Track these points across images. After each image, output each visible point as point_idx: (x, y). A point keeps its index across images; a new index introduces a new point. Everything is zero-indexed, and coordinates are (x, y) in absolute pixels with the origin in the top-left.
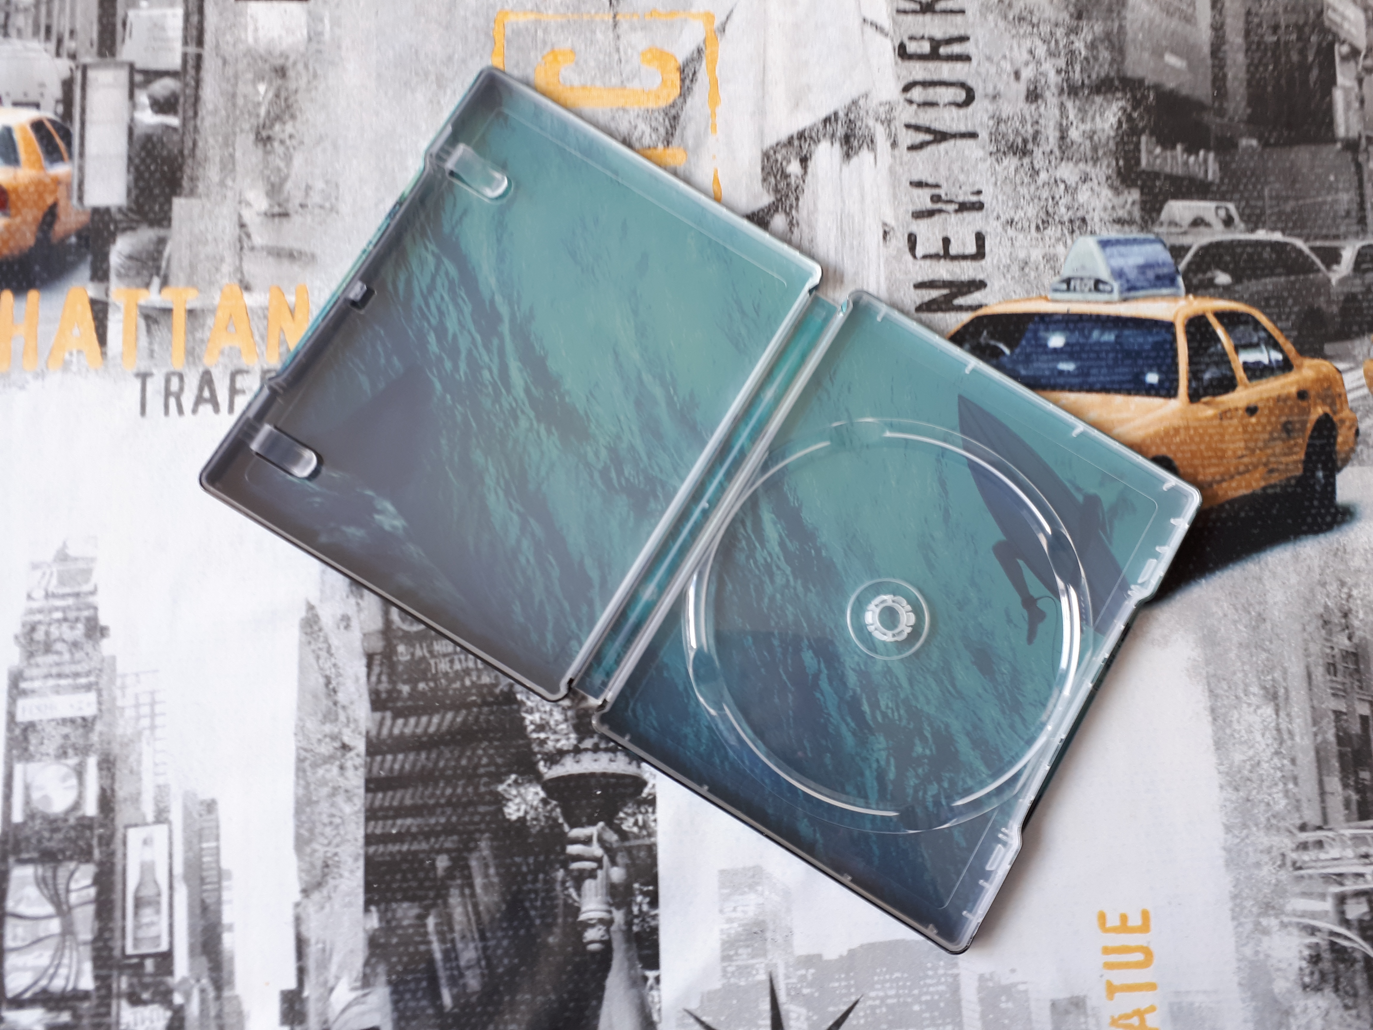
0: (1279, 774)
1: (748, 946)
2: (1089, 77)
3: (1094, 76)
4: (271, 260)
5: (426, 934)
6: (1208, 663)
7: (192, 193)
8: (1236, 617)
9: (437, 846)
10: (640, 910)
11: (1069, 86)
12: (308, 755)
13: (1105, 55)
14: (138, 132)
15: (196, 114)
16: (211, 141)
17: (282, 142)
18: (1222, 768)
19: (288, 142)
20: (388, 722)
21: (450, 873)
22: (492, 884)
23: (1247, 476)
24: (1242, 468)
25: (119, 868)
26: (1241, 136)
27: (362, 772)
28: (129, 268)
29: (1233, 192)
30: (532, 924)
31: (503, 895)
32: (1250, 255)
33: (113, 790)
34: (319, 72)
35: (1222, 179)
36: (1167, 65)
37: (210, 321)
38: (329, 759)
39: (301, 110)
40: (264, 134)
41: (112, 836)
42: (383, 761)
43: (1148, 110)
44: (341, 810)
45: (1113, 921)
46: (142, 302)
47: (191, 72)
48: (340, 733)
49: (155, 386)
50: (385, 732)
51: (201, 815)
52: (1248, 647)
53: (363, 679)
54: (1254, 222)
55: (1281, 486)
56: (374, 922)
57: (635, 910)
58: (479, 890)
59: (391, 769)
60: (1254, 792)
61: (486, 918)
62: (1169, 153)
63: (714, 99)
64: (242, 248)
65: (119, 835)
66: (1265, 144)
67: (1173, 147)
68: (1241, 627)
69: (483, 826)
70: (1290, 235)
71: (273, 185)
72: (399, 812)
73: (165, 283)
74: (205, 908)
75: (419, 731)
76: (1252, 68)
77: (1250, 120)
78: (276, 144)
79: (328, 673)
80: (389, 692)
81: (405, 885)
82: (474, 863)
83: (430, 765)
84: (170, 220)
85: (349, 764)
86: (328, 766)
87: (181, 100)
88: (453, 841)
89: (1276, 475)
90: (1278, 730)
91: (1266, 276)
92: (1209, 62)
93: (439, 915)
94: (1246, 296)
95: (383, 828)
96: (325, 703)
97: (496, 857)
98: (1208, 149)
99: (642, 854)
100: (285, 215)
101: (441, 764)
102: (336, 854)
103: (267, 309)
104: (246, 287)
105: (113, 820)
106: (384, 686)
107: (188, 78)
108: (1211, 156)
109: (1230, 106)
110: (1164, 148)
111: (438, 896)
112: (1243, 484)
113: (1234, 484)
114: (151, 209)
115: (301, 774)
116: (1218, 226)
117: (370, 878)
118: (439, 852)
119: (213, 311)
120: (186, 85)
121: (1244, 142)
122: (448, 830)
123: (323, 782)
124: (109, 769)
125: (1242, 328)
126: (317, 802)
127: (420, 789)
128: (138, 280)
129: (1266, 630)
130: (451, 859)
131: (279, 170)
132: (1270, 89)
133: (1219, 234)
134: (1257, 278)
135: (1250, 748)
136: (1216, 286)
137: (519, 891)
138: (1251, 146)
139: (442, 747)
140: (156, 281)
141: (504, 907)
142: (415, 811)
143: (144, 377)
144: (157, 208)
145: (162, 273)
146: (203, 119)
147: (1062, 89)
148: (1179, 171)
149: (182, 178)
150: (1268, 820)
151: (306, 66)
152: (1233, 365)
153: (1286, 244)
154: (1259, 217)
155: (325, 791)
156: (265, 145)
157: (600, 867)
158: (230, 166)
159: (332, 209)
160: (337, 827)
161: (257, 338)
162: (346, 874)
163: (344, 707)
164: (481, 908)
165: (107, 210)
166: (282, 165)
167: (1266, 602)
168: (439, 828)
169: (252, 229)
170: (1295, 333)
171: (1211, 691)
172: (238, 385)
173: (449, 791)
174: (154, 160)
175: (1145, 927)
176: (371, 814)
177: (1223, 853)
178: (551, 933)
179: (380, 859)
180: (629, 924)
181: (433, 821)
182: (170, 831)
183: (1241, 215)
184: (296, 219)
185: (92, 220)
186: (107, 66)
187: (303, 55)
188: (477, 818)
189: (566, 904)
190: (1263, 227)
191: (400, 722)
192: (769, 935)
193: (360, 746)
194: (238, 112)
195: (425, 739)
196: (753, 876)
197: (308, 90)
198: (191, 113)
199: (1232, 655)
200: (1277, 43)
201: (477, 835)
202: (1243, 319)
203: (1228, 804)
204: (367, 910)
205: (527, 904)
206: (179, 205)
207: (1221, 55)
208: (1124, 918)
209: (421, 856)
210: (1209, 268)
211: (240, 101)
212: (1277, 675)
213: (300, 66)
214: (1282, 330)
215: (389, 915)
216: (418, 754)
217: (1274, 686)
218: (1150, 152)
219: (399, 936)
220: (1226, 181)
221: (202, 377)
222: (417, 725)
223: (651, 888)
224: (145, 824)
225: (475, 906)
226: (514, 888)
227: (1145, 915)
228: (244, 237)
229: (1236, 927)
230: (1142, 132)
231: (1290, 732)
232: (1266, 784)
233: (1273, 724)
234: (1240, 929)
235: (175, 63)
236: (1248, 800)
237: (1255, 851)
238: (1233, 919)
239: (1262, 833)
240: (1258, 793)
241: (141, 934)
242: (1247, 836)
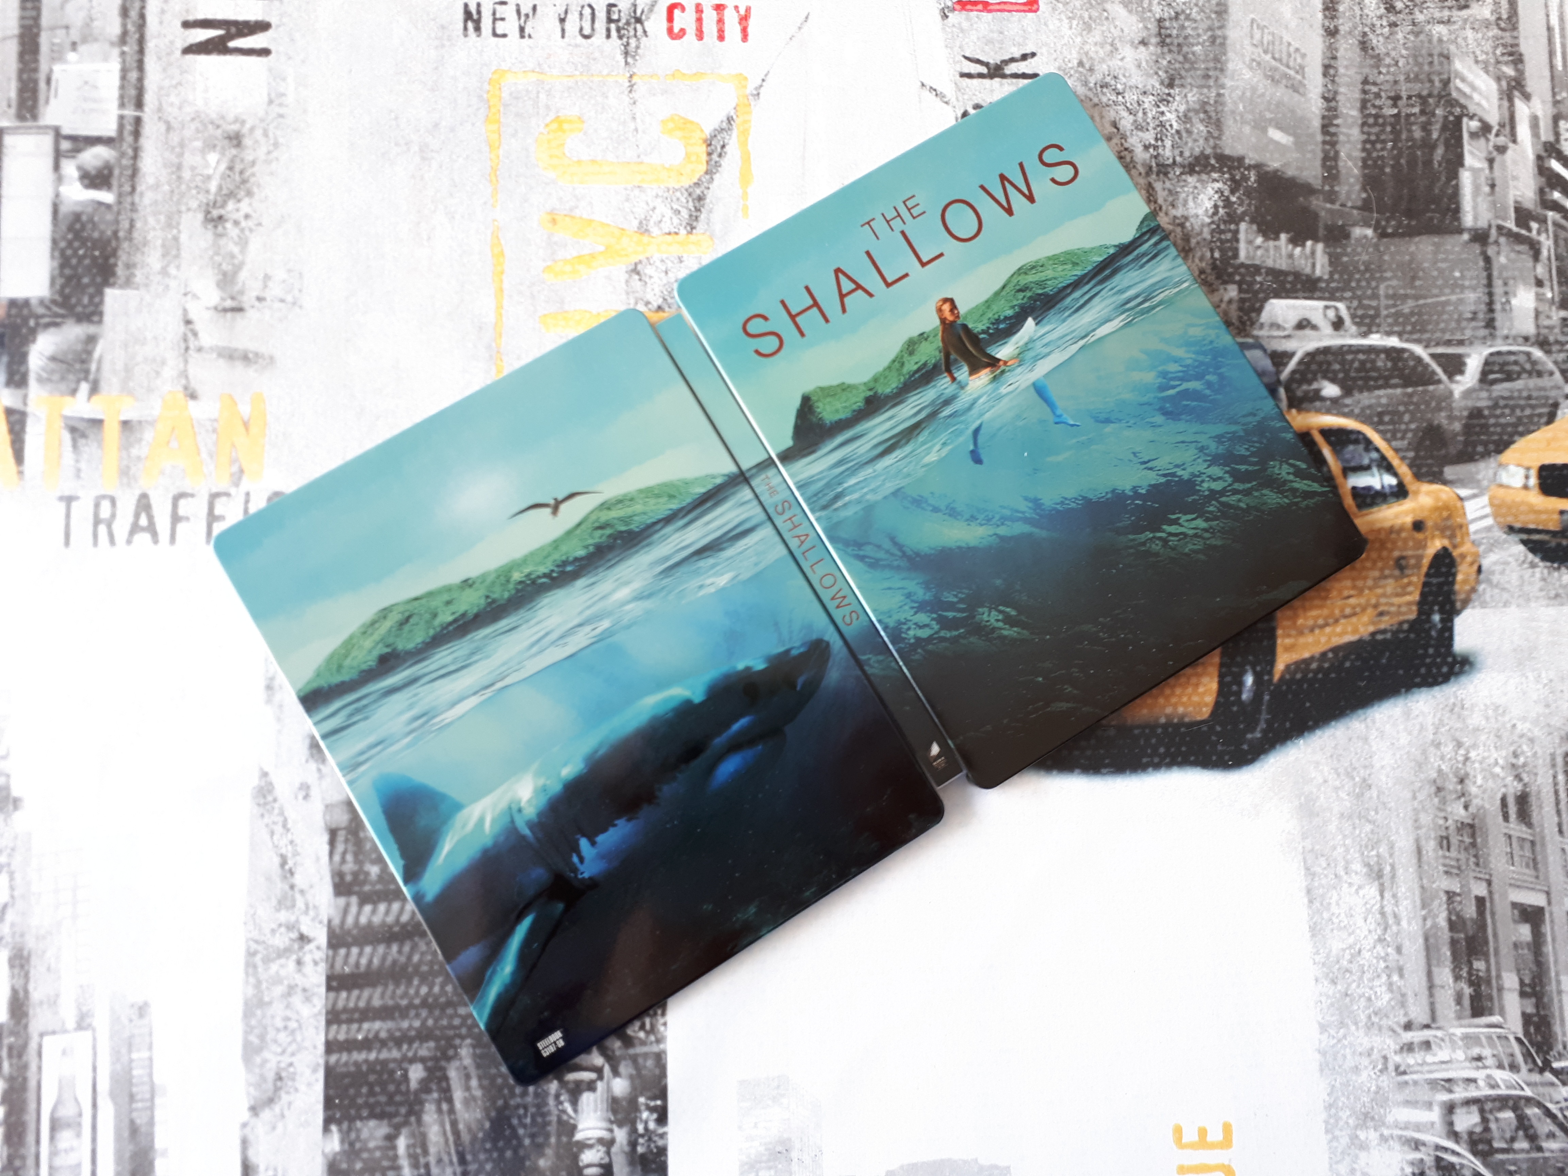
0: (1382, 965)
1: (770, 1168)
2: (1181, 154)
3: (1187, 154)
4: (221, 362)
5: (396, 1157)
6: (1304, 837)
7: (128, 283)
8: (1337, 783)
9: (410, 1054)
10: (646, 1129)
11: (1158, 165)
12: (260, 948)
13: (1199, 128)
14: (64, 209)
15: (134, 189)
16: (151, 220)
17: (236, 223)
18: (1317, 958)
19: (243, 224)
20: (354, 909)
21: (425, 1087)
22: (474, 1098)
23: (1354, 620)
24: (1348, 611)
25: (32, 1084)
26: (1354, 225)
27: (322, 968)
28: (52, 372)
29: (1343, 290)
30: (520, 1144)
31: (486, 1110)
32: (1363, 363)
33: (26, 992)
34: (281, 140)
35: (1331, 274)
36: (1272, 141)
37: (148, 435)
38: (284, 953)
39: (259, 186)
40: (215, 213)
41: (25, 1046)
42: (347, 955)
43: (1248, 193)
44: (298, 1013)
45: (1190, 1135)
46: (68, 412)
47: (129, 139)
48: (297, 921)
49: (82, 512)
50: (350, 920)
51: (131, 1021)
52: (1350, 817)
53: (325, 858)
54: (1367, 324)
55: (1391, 631)
56: (334, 1143)
57: (640, 1128)
58: (458, 1105)
59: (357, 964)
60: (1354, 985)
61: (466, 1138)
62: (1271, 243)
63: (746, 177)
64: (187, 349)
65: (33, 1045)
66: (1382, 234)
67: (1277, 238)
68: (1343, 795)
69: (464, 1031)
70: (1407, 341)
71: (225, 274)
72: (367, 1014)
73: (95, 389)
74: (134, 1130)
75: (390, 919)
76: (1369, 145)
77: (1366, 207)
78: (229, 225)
79: (283, 851)
80: (355, 874)
81: (372, 1100)
82: (453, 1074)
83: (403, 959)
84: (101, 314)
85: (307, 959)
86: (283, 961)
87: (116, 172)
88: (429, 1049)
89: (1385, 618)
90: (1383, 914)
91: (1379, 388)
92: (1319, 138)
93: (413, 1135)
94: (1357, 411)
95: (348, 1032)
96: (280, 886)
97: (478, 1066)
98: (1316, 239)
99: (650, 1063)
100: (239, 310)
101: (416, 958)
102: (291, 1065)
103: (216, 420)
104: (193, 396)
105: (26, 1027)
106: (350, 866)
107: (125, 146)
108: (1320, 247)
109: (1342, 189)
110: (1267, 237)
111: (410, 1112)
112: (1349, 629)
113: (1339, 629)
114: (79, 301)
115: (251, 970)
116: (1327, 329)
117: (331, 1092)
118: (412, 1061)
119: (152, 423)
120: (123, 155)
121: (1357, 232)
122: (423, 1035)
123: (277, 980)
124: (22, 967)
125: (1351, 447)
126: (270, 1003)
127: (391, 987)
128: (63, 386)
129: (1371, 798)
130: (427, 1069)
131: (233, 256)
132: (1388, 170)
133: (1327, 338)
134: (1370, 389)
135: (1350, 935)
136: (1323, 399)
137: (506, 1105)
138: (1366, 237)
139: (416, 939)
140: (84, 387)
141: (487, 1125)
142: (385, 1013)
143: (69, 500)
144: (86, 300)
145: (91, 377)
146: (142, 194)
147: (1151, 168)
148: (1283, 264)
149: (116, 265)
150: (1369, 1017)
151: (266, 134)
152: (1341, 491)
153: (1403, 350)
154: (1373, 317)
155: (279, 990)
156: (216, 227)
157: (601, 1077)
158: (174, 252)
159: (294, 304)
160: (293, 1032)
161: (204, 455)
162: (302, 1088)
163: (302, 892)
164: (461, 1126)
165: (26, 303)
166: (236, 250)
167: (1372, 767)
168: (413, 1033)
169: (198, 326)
170: (1411, 454)
171: (1307, 869)
172: (181, 512)
173: (424, 990)
174: (83, 244)
175: (1227, 1142)
176: (333, 1017)
177: (1318, 1056)
178: (542, 1155)
179: (344, 1070)
180: (633, 1144)
181: (405, 1024)
182: (95, 1039)
183: (1353, 316)
184: (251, 314)
185: (9, 315)
186: (27, 130)
187: (262, 120)
188: (457, 1022)
189: (560, 1121)
190: (1377, 332)
191: (368, 908)
192: (794, 1155)
193: (321, 937)
194: (183, 187)
195: (396, 929)
196: (778, 1087)
197: (268, 162)
198: (127, 188)
199: (1332, 827)
200: (1397, 116)
201: (457, 1041)
202: (1353, 437)
203: (1323, 999)
204: (326, 1129)
205: (515, 1121)
206: (112, 297)
207: (1332, 130)
208: (1203, 1132)
209: (392, 1065)
210: (1315, 379)
211: (186, 174)
212: (1383, 849)
213: (258, 133)
214: (1396, 450)
215: (353, 1135)
216: (389, 946)
217: (1378, 863)
218: (1250, 242)
219: (364, 1161)
220: (1336, 276)
221: (139, 501)
222: (387, 912)
223: (659, 1102)
224: (65, 1031)
225: (454, 1124)
226: (500, 1103)
227: (1227, 1129)
228: (190, 335)
229: (1331, 1141)
230: (1242, 219)
231: (1395, 916)
232: (1367, 976)
233: (1378, 906)
234: (1335, 1144)
235: (109, 129)
236: (1347, 995)
237: (1354, 1053)
238: (1327, 1131)
239: (1361, 1032)
240: (1358, 986)
241: (58, 1162)
242: (1345, 1037)
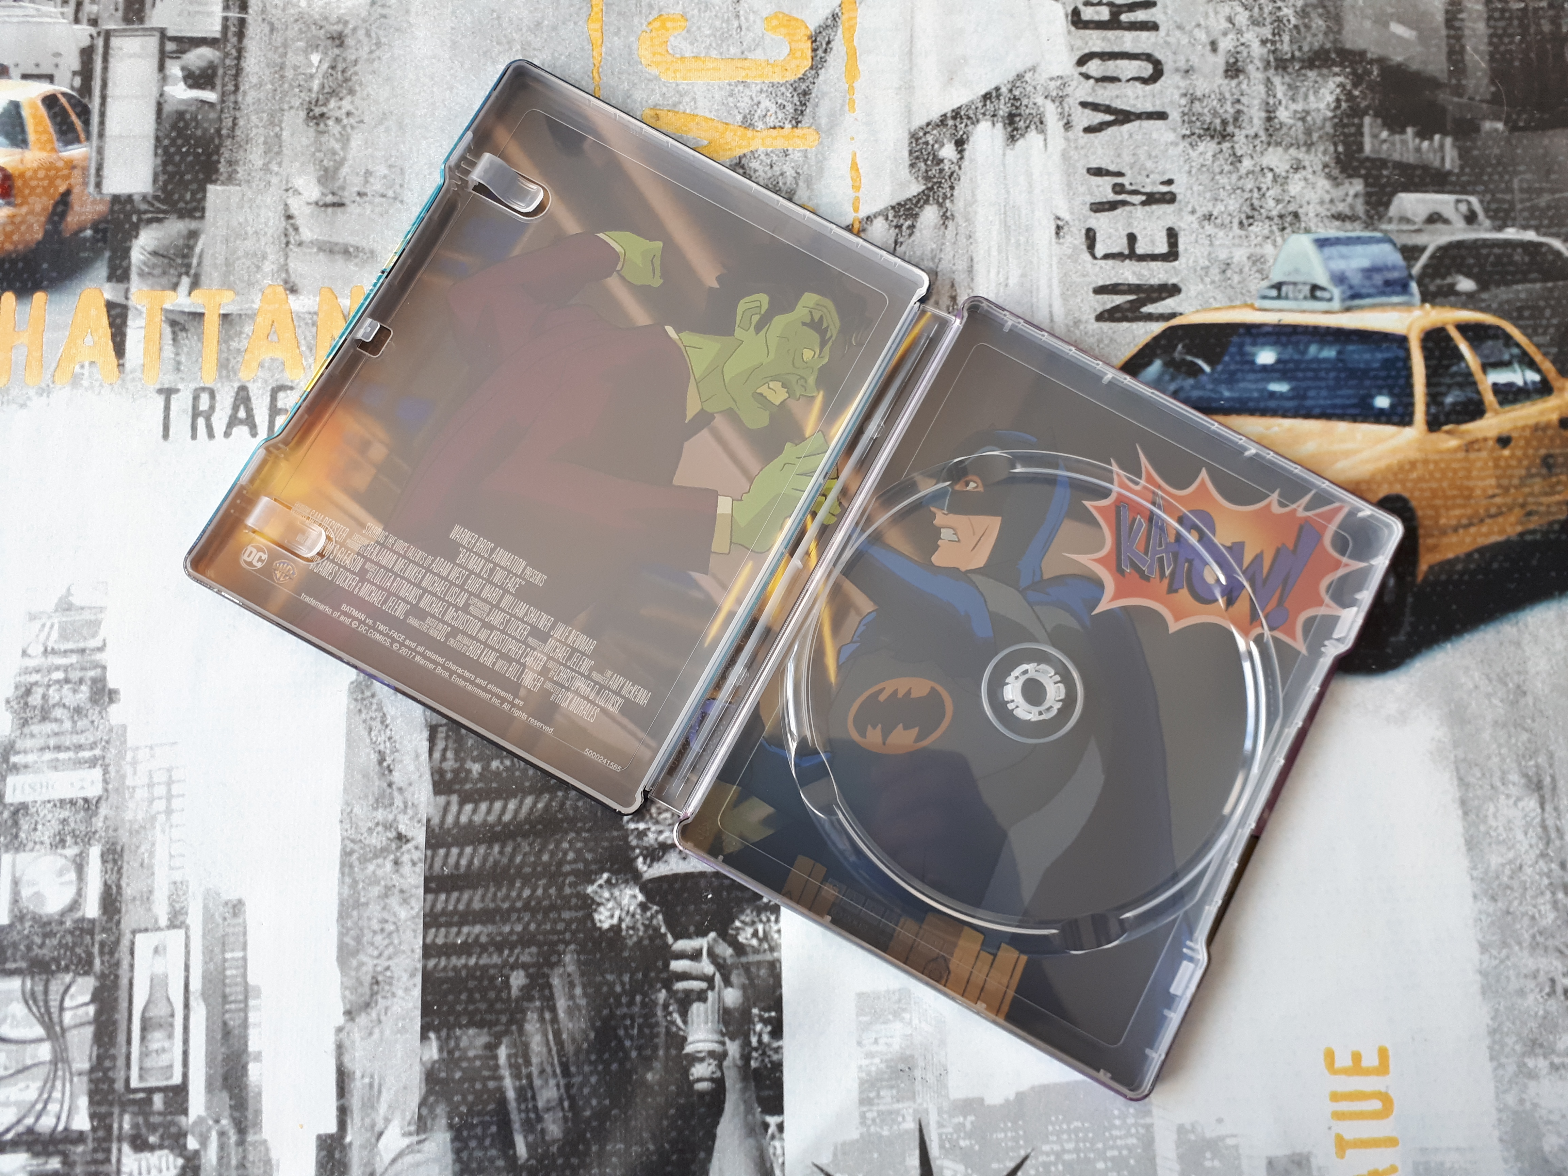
0: (1546, 881)
1: (892, 1087)
2: (1300, 48)
3: (1306, 48)
4: (321, 255)
5: (497, 1067)
6: (1456, 745)
7: (230, 179)
8: (1490, 689)
9: (512, 960)
10: (760, 1041)
11: (1276, 59)
12: (356, 847)
13: (1318, 23)
14: (167, 109)
15: (237, 87)
16: (254, 118)
17: (338, 120)
18: (1475, 873)
19: (345, 121)
20: (454, 808)
21: (526, 993)
22: (578, 1007)
23: (1500, 519)
24: (1493, 510)
25: (124, 982)
26: (1484, 118)
27: (421, 868)
28: (154, 266)
29: (1475, 184)
30: (627, 1056)
31: (592, 1020)
32: (1498, 257)
33: (119, 887)
34: (383, 40)
35: (1462, 168)
36: (1394, 35)
37: (248, 329)
38: (381, 852)
39: (361, 84)
40: (317, 111)
41: (117, 942)
42: (447, 855)
43: (1371, 87)
44: (395, 915)
45: (1343, 1060)
46: (168, 306)
47: (234, 40)
48: (395, 820)
49: (181, 403)
50: (450, 819)
51: (225, 919)
52: (1504, 725)
53: (425, 756)
54: (1501, 218)
55: (1541, 531)
56: (433, 1052)
57: (754, 1040)
58: (561, 1014)
59: (457, 865)
60: (1516, 903)
61: (570, 1048)
62: (1397, 137)
63: (852, 71)
64: (288, 243)
65: (125, 942)
66: (1513, 127)
67: (1403, 132)
68: (1495, 701)
69: (568, 936)
70: (1545, 235)
71: (326, 170)
72: (466, 918)
73: (195, 284)
74: (227, 1033)
75: (492, 819)
76: (1495, 38)
77: (1495, 100)
78: (330, 123)
79: (382, 747)
80: (456, 772)
81: (471, 1007)
82: (556, 981)
83: (505, 860)
84: (203, 210)
85: (406, 858)
86: (380, 861)
87: (220, 72)
88: (531, 954)
89: (1535, 518)
90: (1544, 827)
91: (1517, 282)
92: (1444, 32)
93: (514, 1045)
94: (1494, 306)
95: (446, 936)
96: (378, 784)
97: (582, 974)
98: (1445, 133)
99: (763, 972)
100: (342, 205)
101: (518, 859)
102: (388, 968)
103: (316, 313)
104: (293, 290)
105: (119, 922)
106: (450, 764)
107: (229, 47)
108: (1449, 141)
109: (1470, 83)
110: (1392, 131)
111: (511, 1022)
112: (1496, 529)
113: (1484, 529)
114: (182, 198)
115: (347, 870)
116: (1460, 223)
117: (429, 998)
118: (513, 968)
119: (252, 316)
120: (227, 55)
121: (1487, 125)
122: (526, 940)
123: (374, 880)
124: (115, 861)
125: (1490, 343)
126: (367, 904)
127: (492, 890)
128: (164, 281)
129: (1527, 705)
130: (528, 976)
131: (334, 153)
132: (1517, 63)
133: (1460, 233)
134: (1508, 284)
135: (1509, 849)
136: (1458, 294)
137: (612, 1015)
138: (1496, 130)
139: (519, 839)
140: (186, 281)
141: (592, 1035)
142: (486, 916)
143: (168, 393)
144: (188, 196)
145: (192, 272)
146: (245, 93)
147: (1268, 62)
148: (1410, 158)
149: (219, 162)
150: (1534, 937)
151: (368, 34)
152: (1481, 387)
153: (1541, 244)
154: (1507, 212)
155: (376, 891)
156: (317, 124)
157: (711, 987)
158: (276, 149)
159: (395, 198)
160: (390, 934)
161: (304, 348)
162: (400, 993)
163: (400, 789)
164: (565, 1036)
165: (130, 198)
166: (337, 146)
167: (1527, 672)
168: (515, 938)
169: (299, 221)
170: (1554, 350)
171: (1461, 779)
172: (280, 404)
173: (526, 893)
174: (187, 141)
175: (1383, 1068)
176: (431, 920)
177: (1478, 978)
178: (650, 1068)
179: (442, 975)
180: (746, 1058)
181: (507, 929)
182: (187, 937)
183: (1486, 210)
184: (352, 208)
185: (112, 211)
186: (133, 33)
187: (364, 21)
188: (560, 926)
189: (668, 1032)
190: (1513, 226)
191: (469, 807)
192: (918, 1073)
193: (420, 837)
194: (286, 86)
195: (498, 829)
196: (899, 1001)
197: (371, 61)
198: (230, 87)
199: (1486, 735)
200: (1524, 10)
201: (561, 947)
202: (1491, 332)
203: (1483, 917)
204: (424, 1037)
205: (621, 1032)
206: (214, 191)
207: (1457, 24)
208: (1357, 1057)
209: (492, 971)
210: (1448, 273)
211: (289, 74)
212: (1542, 760)
213: (361, 33)
214: (1538, 346)
215: (452, 1043)
216: (490, 847)
217: (1537, 774)
218: (1375, 136)
219: (464, 1070)
220: (1467, 170)
221: (237, 393)
222: (489, 811)
223: (773, 1014)
224: (159, 929)
225: (557, 1034)
226: (606, 1012)
227: (1383, 1053)
228: (291, 230)
229: (1496, 1069)
230: (1365, 113)
231: (1558, 830)
232: (1530, 893)
233: (1538, 820)
234: (1501, 1072)
235: (214, 29)
236: (1508, 913)
237: (1518, 975)
238: (1492, 1058)
239: (1526, 953)
240: (1521, 904)
241: (149, 1063)
242: (1508, 957)
